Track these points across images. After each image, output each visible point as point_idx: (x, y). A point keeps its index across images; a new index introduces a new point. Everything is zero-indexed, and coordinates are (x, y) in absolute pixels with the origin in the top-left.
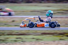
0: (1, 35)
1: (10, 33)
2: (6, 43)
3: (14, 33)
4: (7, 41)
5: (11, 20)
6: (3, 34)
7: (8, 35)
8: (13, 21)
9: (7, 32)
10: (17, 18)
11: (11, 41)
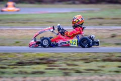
0: (92, 61)
1: (107, 58)
2: (101, 76)
3: (114, 58)
4: (102, 72)
5: (110, 34)
6: (95, 58)
7: (104, 60)
8: (113, 36)
9: (102, 56)
10: (119, 31)
11: (110, 72)
